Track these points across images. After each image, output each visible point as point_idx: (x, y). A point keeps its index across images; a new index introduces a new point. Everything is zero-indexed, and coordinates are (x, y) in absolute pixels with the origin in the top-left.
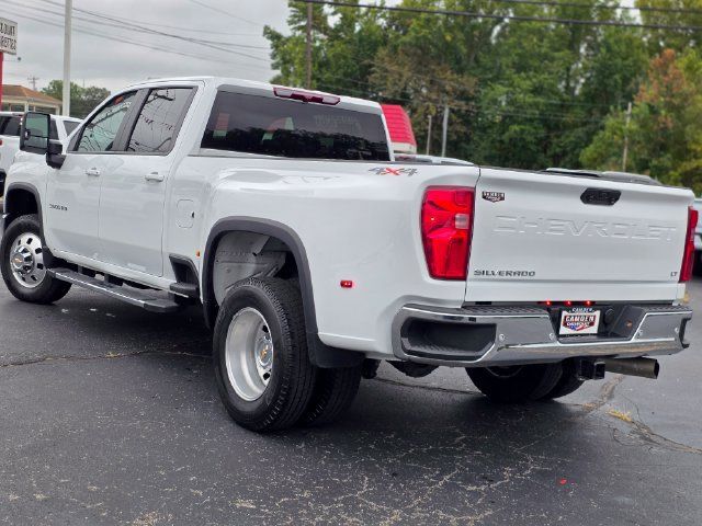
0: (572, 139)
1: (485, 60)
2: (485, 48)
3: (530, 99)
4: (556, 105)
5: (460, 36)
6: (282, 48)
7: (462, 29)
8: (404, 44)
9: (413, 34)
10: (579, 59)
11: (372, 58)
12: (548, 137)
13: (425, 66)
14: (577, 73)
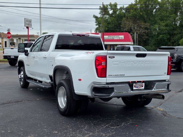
0: (177, 37)
1: (152, 19)
2: (152, 15)
3: (164, 28)
4: (172, 29)
5: (144, 13)
6: (98, 20)
7: (145, 11)
8: (130, 16)
9: (131, 13)
10: (178, 16)
11: (121, 21)
12: (170, 37)
13: (136, 21)
14: (177, 20)
